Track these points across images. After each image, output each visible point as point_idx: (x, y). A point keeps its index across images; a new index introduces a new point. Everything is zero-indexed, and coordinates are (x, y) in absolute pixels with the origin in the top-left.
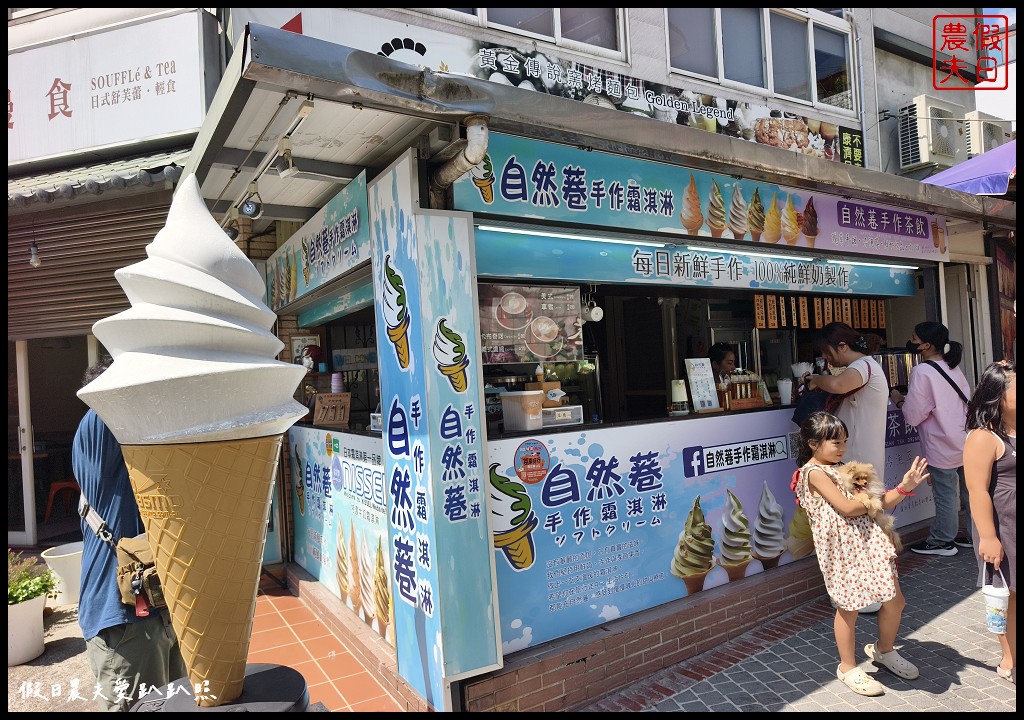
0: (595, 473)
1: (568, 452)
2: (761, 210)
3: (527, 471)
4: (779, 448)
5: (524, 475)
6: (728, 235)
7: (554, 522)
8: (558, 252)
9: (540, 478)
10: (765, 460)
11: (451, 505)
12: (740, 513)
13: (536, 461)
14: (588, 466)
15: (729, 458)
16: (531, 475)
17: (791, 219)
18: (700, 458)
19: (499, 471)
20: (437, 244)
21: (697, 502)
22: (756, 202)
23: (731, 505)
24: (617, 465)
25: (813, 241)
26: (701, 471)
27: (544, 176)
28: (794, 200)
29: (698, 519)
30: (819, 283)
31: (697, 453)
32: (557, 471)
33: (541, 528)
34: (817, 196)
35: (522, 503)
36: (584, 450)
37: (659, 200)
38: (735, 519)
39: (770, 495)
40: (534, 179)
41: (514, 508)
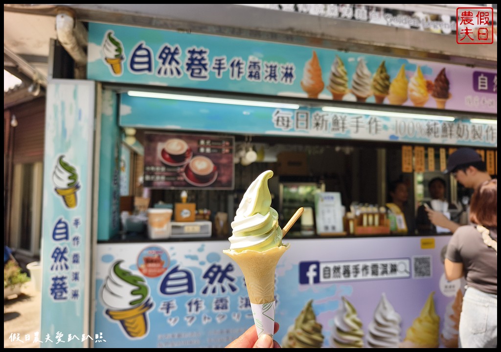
0: (211, 274)
1: (187, 257)
2: (387, 78)
3: (148, 268)
4: (401, 268)
5: (145, 271)
6: (350, 97)
7: (168, 307)
8: (204, 111)
9: (159, 275)
10: (385, 276)
11: (55, 288)
12: (354, 316)
13: (157, 261)
14: (205, 269)
15: (347, 272)
16: (150, 271)
17: (420, 86)
18: (317, 270)
19: (123, 266)
20: (63, 104)
21: (310, 305)
22: (381, 72)
23: (345, 310)
24: (232, 270)
25: (444, 103)
26: (317, 280)
27: (169, 56)
28: (424, 71)
29: (309, 317)
30: (464, 138)
31: (313, 267)
32: (175, 270)
33: (156, 310)
34: (449, 67)
35: (140, 290)
36: (202, 257)
37: (280, 72)
38: (348, 321)
39: (388, 305)
40: (160, 57)
41: (133, 293)
